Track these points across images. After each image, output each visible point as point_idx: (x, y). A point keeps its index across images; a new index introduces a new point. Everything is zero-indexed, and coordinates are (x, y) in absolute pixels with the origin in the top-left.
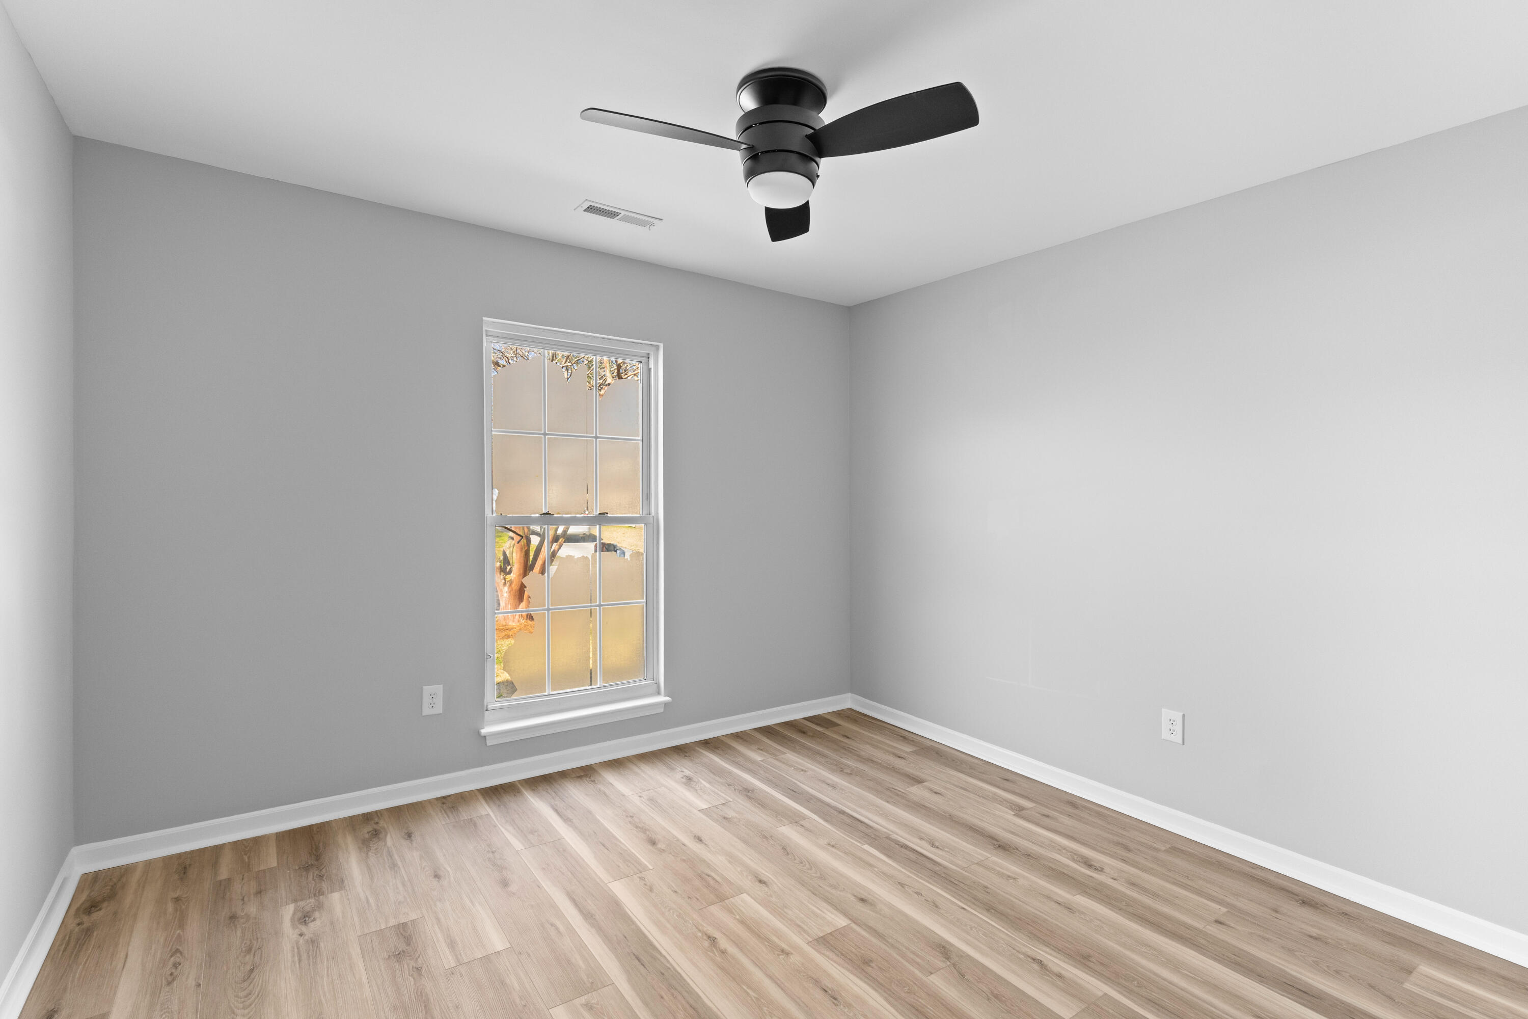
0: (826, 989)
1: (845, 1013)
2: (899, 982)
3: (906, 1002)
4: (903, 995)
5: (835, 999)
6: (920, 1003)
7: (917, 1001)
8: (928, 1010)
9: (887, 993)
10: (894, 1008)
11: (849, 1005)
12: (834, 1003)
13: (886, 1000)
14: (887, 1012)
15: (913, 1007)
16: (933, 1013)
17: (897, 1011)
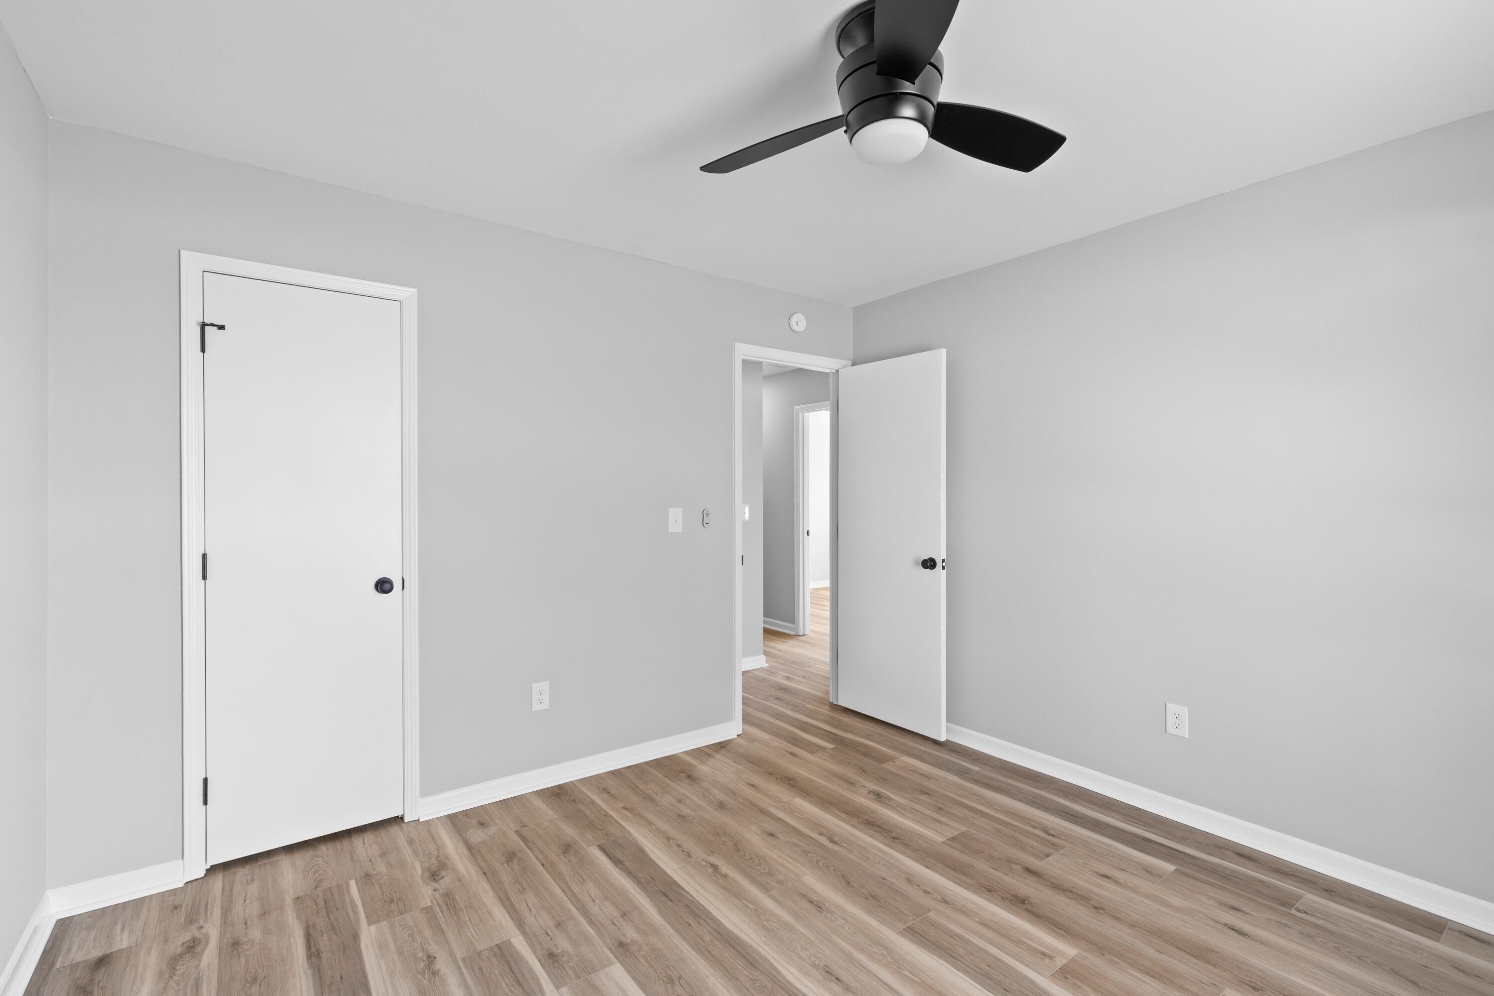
0: (837, 981)
1: (818, 960)
2: (764, 991)
3: (761, 971)
4: (762, 978)
5: (828, 972)
6: (748, 971)
7: (749, 973)
8: (742, 964)
9: (777, 979)
10: (773, 966)
11: (814, 966)
12: (829, 968)
13: (779, 973)
14: (780, 961)
15: (755, 967)
16: (740, 963)
17: (771, 963)
